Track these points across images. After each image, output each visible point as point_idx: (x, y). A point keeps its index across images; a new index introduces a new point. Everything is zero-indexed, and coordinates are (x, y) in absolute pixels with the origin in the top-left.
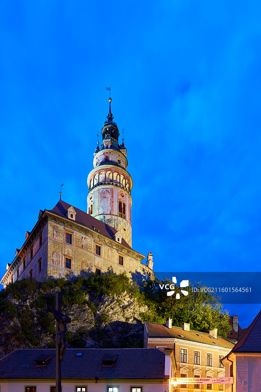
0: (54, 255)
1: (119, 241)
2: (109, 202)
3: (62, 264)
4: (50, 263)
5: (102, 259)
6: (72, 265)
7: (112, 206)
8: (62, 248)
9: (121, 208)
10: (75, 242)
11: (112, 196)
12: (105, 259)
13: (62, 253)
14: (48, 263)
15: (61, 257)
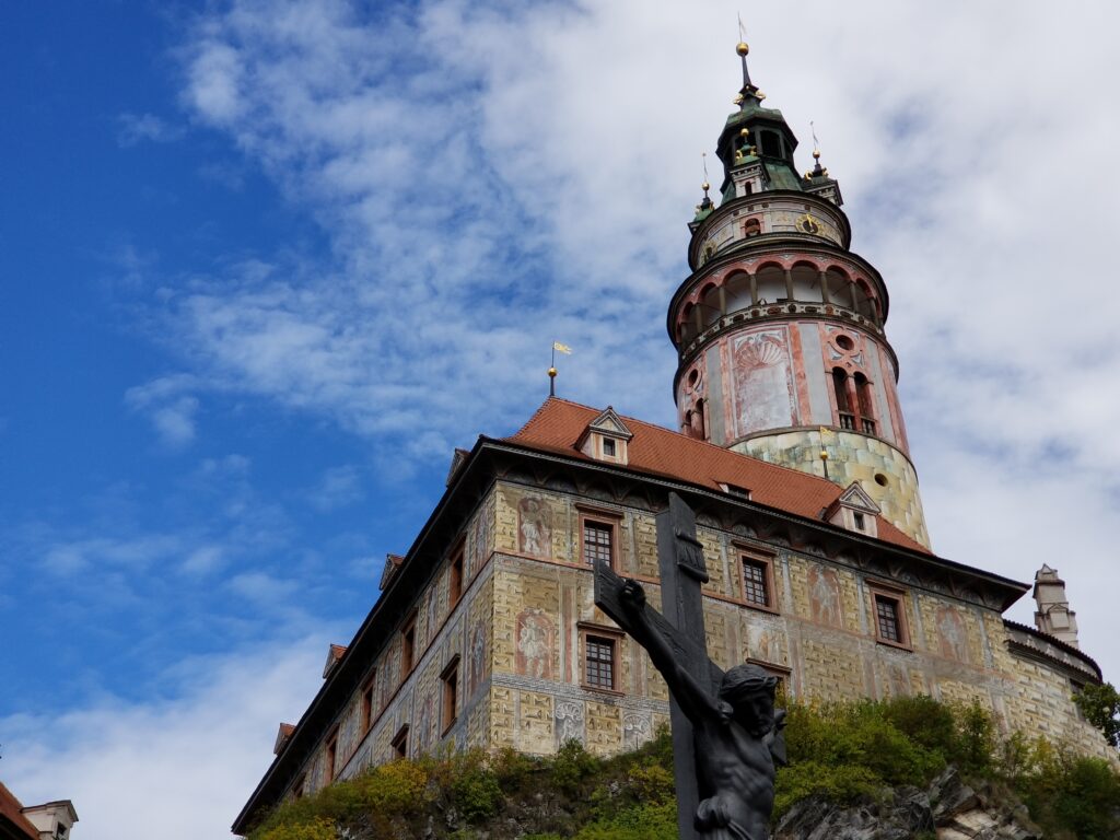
0: (528, 632)
1: (861, 526)
2: (782, 376)
3: (568, 668)
4: (503, 667)
5: (783, 624)
6: (620, 669)
7: (802, 393)
8: (566, 593)
9: (849, 396)
10: (631, 559)
11: (797, 355)
12: (802, 623)
13: (567, 617)
14: (496, 671)
15: (561, 636)
